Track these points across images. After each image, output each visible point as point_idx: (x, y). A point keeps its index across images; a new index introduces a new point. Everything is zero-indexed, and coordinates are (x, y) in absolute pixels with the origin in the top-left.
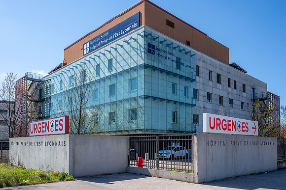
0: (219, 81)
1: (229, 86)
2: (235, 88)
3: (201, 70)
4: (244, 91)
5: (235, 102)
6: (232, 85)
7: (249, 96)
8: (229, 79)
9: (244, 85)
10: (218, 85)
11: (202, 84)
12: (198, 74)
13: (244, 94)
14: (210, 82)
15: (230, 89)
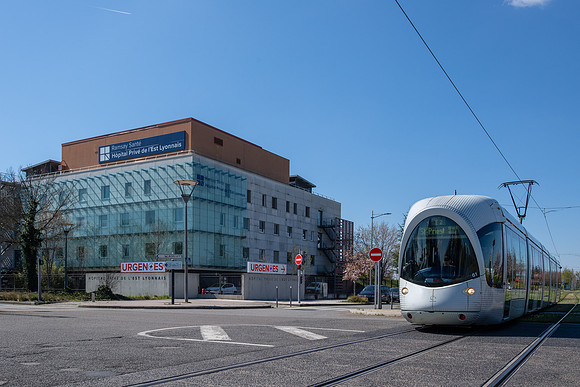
0: (274, 206)
1: (288, 211)
2: (295, 213)
3: (253, 195)
4: (307, 215)
5: (294, 230)
6: (291, 210)
7: (314, 222)
8: (288, 203)
9: (307, 208)
10: (273, 210)
11: (253, 212)
12: (249, 201)
13: (308, 220)
14: (264, 209)
15: (288, 215)
